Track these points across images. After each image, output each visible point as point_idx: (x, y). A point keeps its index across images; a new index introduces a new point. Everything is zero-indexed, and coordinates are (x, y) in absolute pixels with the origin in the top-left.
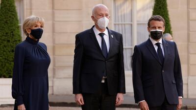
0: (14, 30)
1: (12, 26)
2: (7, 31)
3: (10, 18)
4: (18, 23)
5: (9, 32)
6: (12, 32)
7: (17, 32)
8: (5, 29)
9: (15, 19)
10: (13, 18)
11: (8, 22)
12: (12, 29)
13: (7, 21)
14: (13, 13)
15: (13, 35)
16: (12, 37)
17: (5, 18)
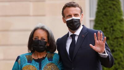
0: (115, 24)
1: (113, 19)
2: (106, 26)
3: (110, 9)
4: (121, 15)
5: (109, 27)
6: (112, 27)
7: (119, 27)
8: (104, 23)
9: (116, 9)
10: (114, 9)
11: (108, 14)
12: (111, 24)
13: (106, 12)
14: (114, 3)
15: (113, 30)
16: (113, 34)
17: (104, 9)
